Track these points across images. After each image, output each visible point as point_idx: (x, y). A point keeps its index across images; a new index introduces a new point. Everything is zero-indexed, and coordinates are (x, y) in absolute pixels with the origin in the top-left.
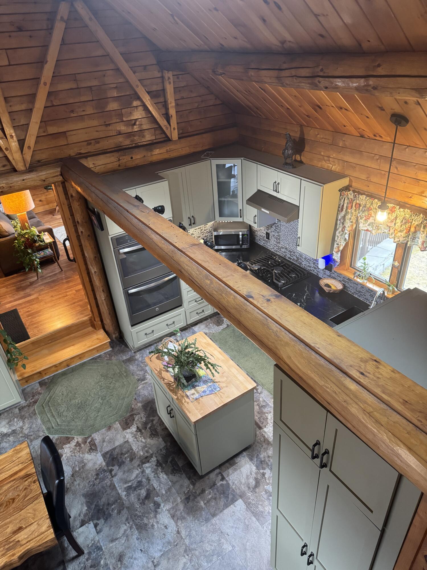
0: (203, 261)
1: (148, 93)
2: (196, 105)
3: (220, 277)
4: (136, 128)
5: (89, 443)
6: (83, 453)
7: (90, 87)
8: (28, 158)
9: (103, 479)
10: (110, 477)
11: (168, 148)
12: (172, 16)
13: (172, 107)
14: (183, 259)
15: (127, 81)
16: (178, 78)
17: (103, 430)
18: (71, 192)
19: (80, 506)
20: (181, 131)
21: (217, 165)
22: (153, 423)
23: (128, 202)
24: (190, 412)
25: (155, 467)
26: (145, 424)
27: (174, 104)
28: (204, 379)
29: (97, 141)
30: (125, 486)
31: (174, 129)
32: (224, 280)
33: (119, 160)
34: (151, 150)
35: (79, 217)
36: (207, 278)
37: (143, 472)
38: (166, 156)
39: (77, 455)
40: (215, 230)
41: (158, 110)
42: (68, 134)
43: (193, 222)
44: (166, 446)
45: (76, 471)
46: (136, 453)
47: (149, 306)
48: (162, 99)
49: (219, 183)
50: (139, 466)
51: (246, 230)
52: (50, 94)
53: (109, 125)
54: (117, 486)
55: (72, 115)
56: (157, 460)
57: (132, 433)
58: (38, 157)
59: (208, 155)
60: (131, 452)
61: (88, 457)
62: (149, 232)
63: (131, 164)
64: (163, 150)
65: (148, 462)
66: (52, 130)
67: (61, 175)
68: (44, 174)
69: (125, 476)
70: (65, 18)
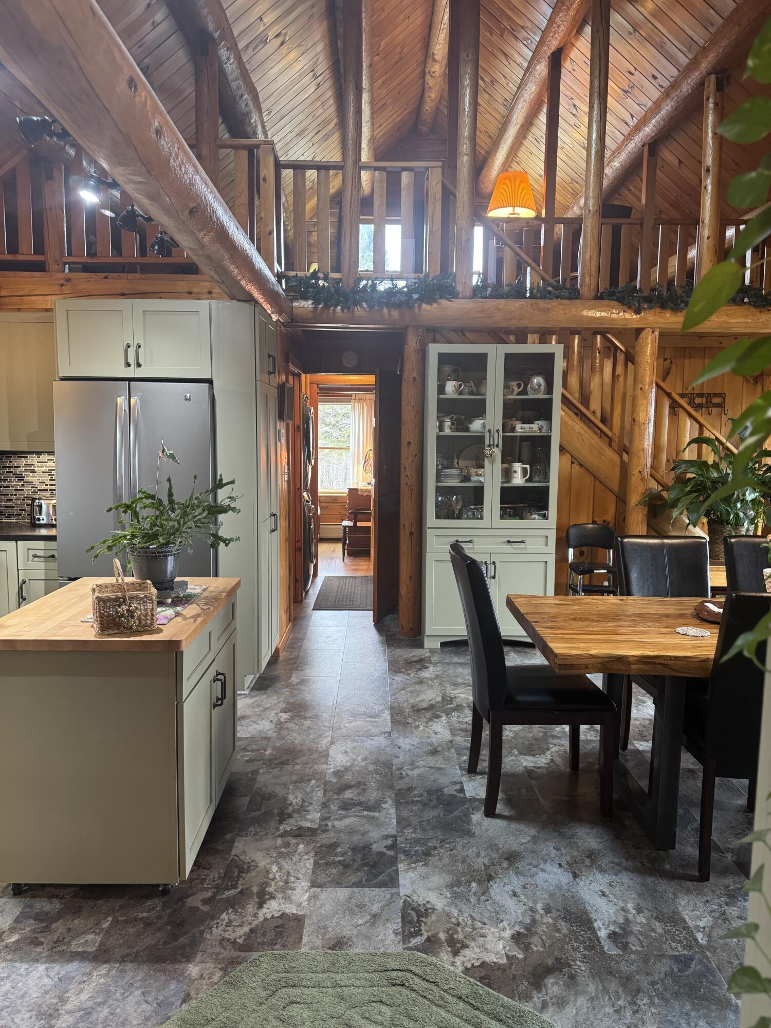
5: (418, 933)
6: (448, 915)
9: (417, 841)
10: (400, 840)
17: (358, 949)
30: (377, 814)
39: (465, 918)
44: (239, 835)
45: (480, 882)
50: (325, 831)
54: (394, 821)
57: (287, 899)
60: (322, 859)
65: (300, 828)
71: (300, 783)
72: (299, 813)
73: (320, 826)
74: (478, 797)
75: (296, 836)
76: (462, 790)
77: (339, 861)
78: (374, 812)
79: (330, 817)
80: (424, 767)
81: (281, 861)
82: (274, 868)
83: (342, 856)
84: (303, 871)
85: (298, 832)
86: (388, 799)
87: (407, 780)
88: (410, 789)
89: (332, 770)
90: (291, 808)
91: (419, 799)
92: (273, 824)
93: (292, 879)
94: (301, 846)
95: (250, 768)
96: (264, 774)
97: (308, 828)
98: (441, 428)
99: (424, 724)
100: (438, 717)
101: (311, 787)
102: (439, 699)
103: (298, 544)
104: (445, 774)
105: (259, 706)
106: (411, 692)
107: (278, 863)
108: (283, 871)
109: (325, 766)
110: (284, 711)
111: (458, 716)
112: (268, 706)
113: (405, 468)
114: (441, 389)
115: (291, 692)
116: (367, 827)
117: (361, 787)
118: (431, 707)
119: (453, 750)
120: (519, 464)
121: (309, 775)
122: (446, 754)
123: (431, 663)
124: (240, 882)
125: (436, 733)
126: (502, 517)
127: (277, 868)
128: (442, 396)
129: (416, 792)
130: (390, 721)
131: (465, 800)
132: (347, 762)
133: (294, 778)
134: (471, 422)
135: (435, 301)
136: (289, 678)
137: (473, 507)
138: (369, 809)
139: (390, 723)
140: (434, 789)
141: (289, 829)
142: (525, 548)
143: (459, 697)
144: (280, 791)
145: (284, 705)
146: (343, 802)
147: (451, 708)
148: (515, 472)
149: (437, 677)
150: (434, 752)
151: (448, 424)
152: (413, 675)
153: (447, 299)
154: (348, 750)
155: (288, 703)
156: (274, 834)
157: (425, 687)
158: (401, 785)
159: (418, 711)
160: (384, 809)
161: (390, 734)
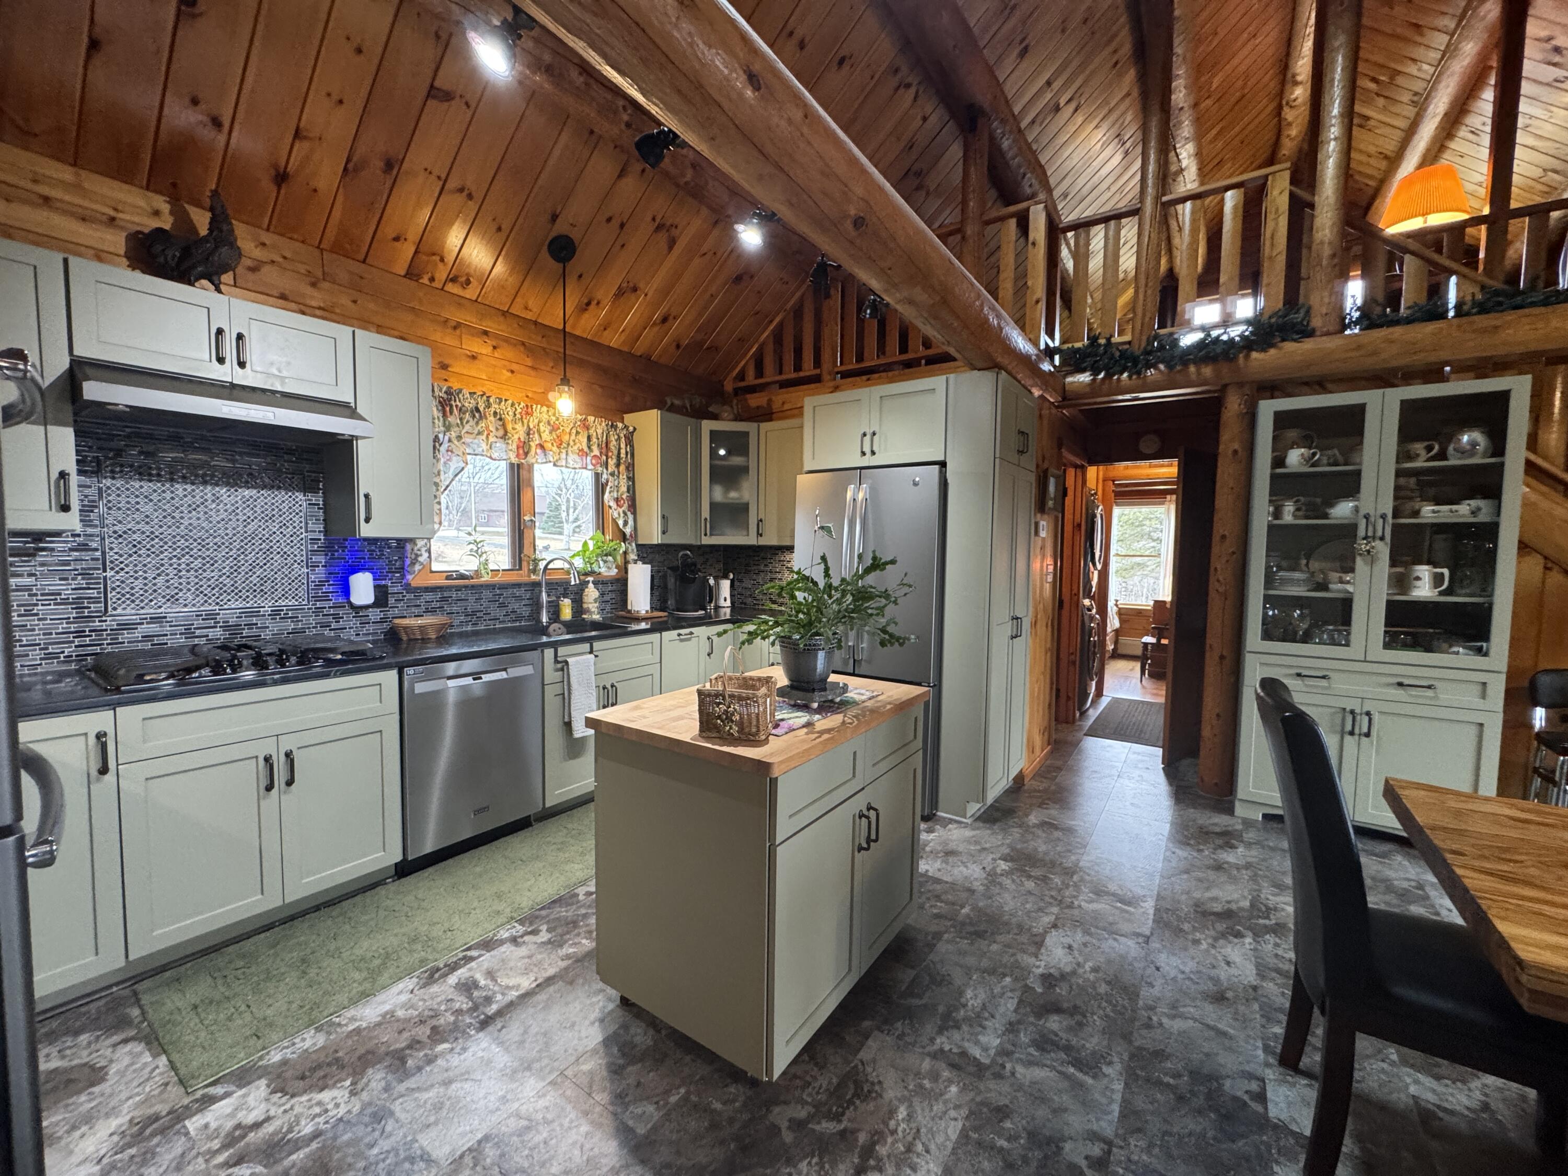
10: (1118, 1154)
25: (965, 1028)
30: (1090, 1081)
37: (1004, 1052)
44: (878, 1027)
46: (964, 1112)
50: (998, 1076)
54: (1116, 1108)
56: (940, 1033)
71: (989, 974)
72: (971, 1026)
73: (993, 1061)
74: (1295, 1128)
75: (953, 1066)
76: (1261, 1097)
77: (1001, 1149)
78: (1086, 1074)
79: (1013, 1053)
80: (1195, 1020)
81: (916, 1101)
82: (902, 1113)
83: (1009, 1140)
84: (940, 1139)
85: (957, 1060)
86: (1116, 1059)
87: (1157, 1033)
88: (1160, 1055)
89: (1040, 971)
90: (962, 1012)
91: (1171, 1081)
92: (929, 1028)
93: (919, 1148)
94: (954, 1089)
95: (933, 928)
96: (948, 942)
97: (975, 1058)
98: (1277, 514)
99: (1210, 941)
100: (1238, 935)
101: (1003, 988)
102: (1246, 904)
103: (1072, 657)
104: (1230, 1049)
105: (976, 843)
106: (1200, 880)
107: (910, 1106)
108: (913, 1125)
109: (1033, 959)
110: (1005, 858)
111: (1277, 945)
112: (987, 846)
113: (1216, 569)
114: (1278, 462)
115: (1023, 835)
116: (1066, 1099)
117: (1078, 1017)
118: (1228, 915)
119: (1256, 1006)
120: (1426, 567)
121: (1005, 966)
122: (1242, 1008)
123: (1242, 841)
124: (848, 1113)
125: (1228, 963)
126: (1387, 646)
127: (905, 1113)
128: (1279, 471)
129: (1169, 1065)
130: (1151, 917)
131: (1264, 1123)
132: (1066, 964)
133: (985, 963)
134: (1332, 505)
135: (1272, 346)
136: (1027, 816)
137: (1331, 627)
138: (1078, 1064)
139: (1150, 922)
140: (1205, 1071)
141: (947, 1048)
142: (1436, 697)
143: (1283, 910)
144: (958, 977)
145: (1007, 851)
146: (1043, 1036)
147: (1265, 926)
148: (1418, 578)
149: (1248, 866)
150: (1219, 998)
151: (1289, 509)
152: (1207, 853)
153: (1295, 340)
154: (1075, 946)
155: (1013, 849)
156: (924, 1047)
157: (1224, 878)
158: (1143, 1039)
159: (1205, 914)
160: (1105, 1075)
161: (1147, 940)
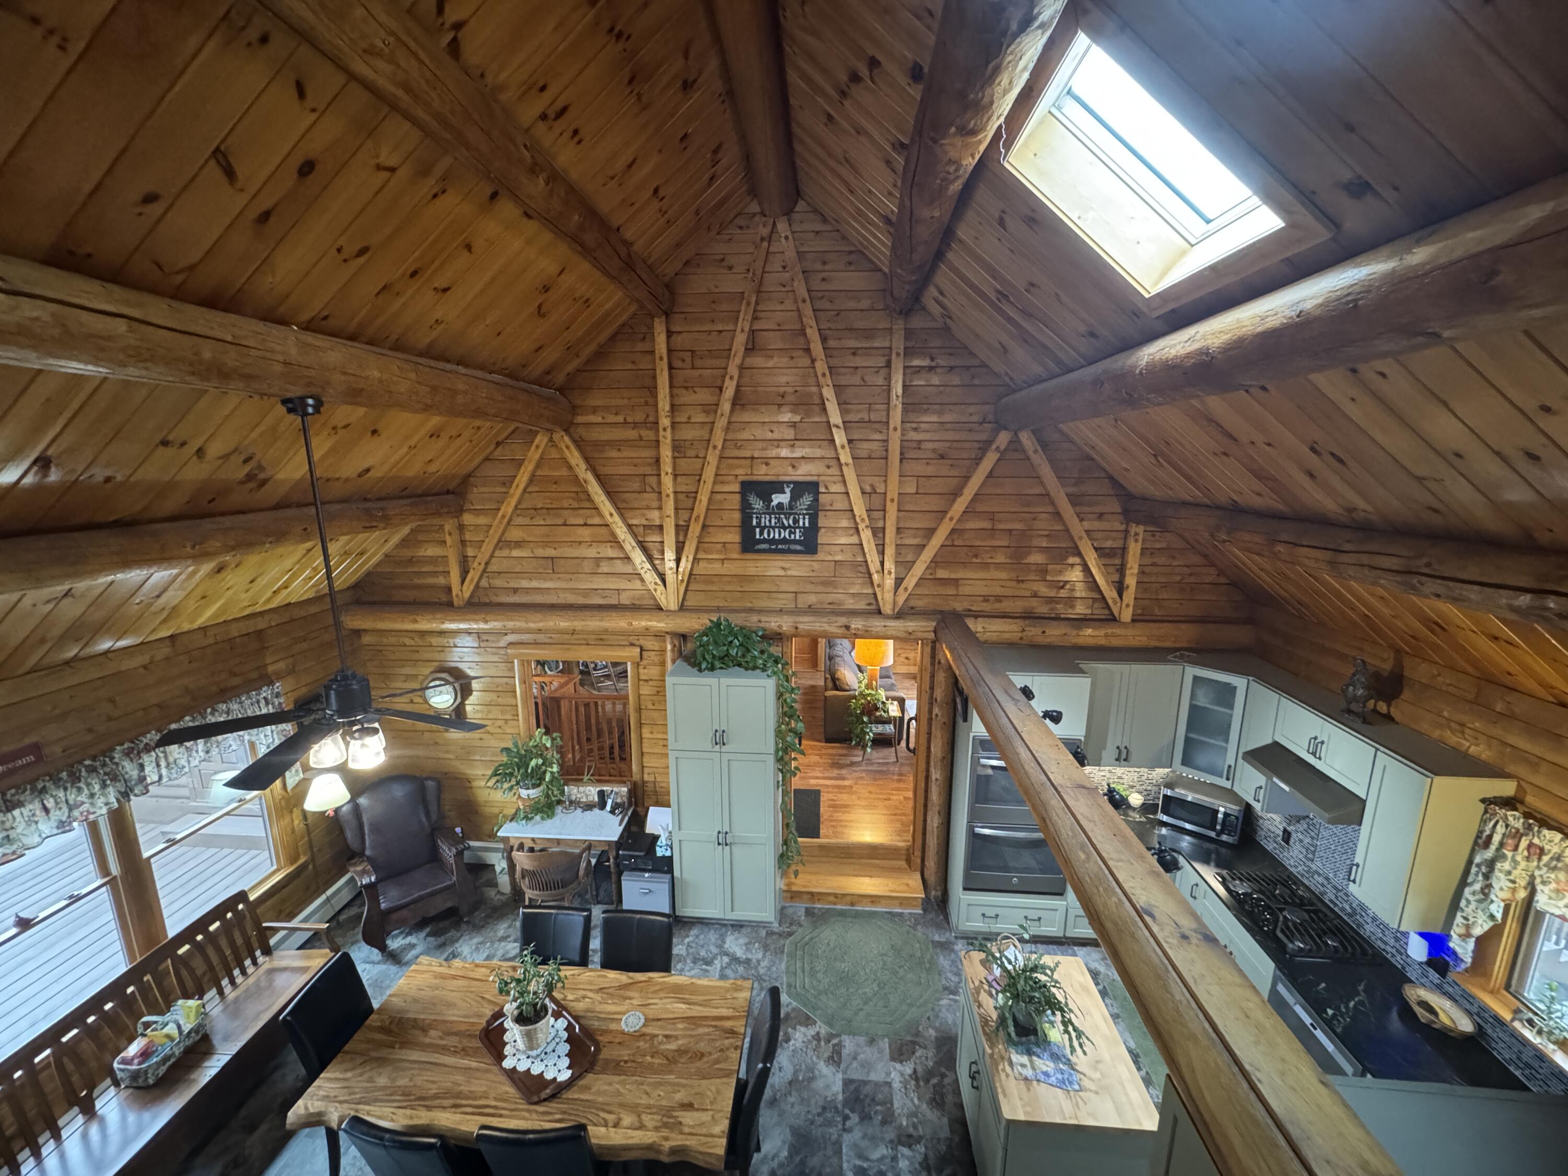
0: (1087, 818)
1: (1096, 549)
2: (1178, 578)
3: (1104, 855)
4: (1063, 593)
5: (834, 1046)
6: (818, 1057)
7: (1010, 530)
8: (901, 600)
9: (829, 1123)
10: (840, 1126)
11: (1109, 631)
12: (1155, 456)
13: (1132, 574)
14: (1055, 802)
15: (1067, 530)
16: (1153, 536)
17: (862, 1040)
18: (940, 656)
19: (779, 1143)
20: (1139, 612)
21: (1196, 679)
22: (941, 1081)
23: (1006, 692)
24: (1005, 1096)
25: (917, 1166)
26: (929, 1074)
27: (1136, 571)
28: (1055, 1049)
29: (999, 598)
30: (858, 1162)
31: (1128, 606)
32: (1110, 863)
33: (1023, 630)
34: (1080, 628)
35: (939, 694)
36: (1083, 848)
37: (894, 1159)
38: (1103, 642)
39: (810, 1053)
40: (1169, 785)
41: (1106, 575)
42: (961, 582)
43: (1124, 756)
44: (951, 1140)
45: (797, 1080)
46: (896, 1114)
47: (1006, 869)
48: (1117, 561)
49: (1193, 708)
50: (891, 1141)
51: (1237, 808)
52: (953, 531)
53: (1023, 581)
54: (844, 1151)
55: (974, 560)
56: (926, 1155)
57: (902, 1075)
58: (912, 603)
59: (1182, 657)
60: (889, 1109)
61: (824, 1069)
62: (1018, 743)
63: (1041, 640)
64: (1102, 632)
65: (910, 1146)
66: (942, 574)
67: (935, 632)
68: (911, 625)
69: (864, 1144)
70: (1002, 448)
72: (915, 1168)
73: (897, 1149)
75: (911, 1137)
77: (878, 1106)
79: (892, 1161)
81: (914, 1109)
83: (877, 1111)
84: (899, 1098)
85: (911, 1142)
92: (931, 1155)
93: (903, 1091)
94: (905, 1124)
97: (905, 1147)
107: (915, 1106)
108: (910, 1098)
124: (933, 1091)
127: (915, 1102)
141: (918, 1146)
156: (927, 1141)
